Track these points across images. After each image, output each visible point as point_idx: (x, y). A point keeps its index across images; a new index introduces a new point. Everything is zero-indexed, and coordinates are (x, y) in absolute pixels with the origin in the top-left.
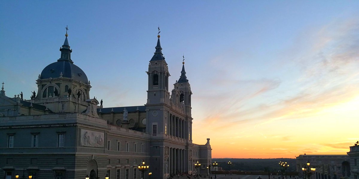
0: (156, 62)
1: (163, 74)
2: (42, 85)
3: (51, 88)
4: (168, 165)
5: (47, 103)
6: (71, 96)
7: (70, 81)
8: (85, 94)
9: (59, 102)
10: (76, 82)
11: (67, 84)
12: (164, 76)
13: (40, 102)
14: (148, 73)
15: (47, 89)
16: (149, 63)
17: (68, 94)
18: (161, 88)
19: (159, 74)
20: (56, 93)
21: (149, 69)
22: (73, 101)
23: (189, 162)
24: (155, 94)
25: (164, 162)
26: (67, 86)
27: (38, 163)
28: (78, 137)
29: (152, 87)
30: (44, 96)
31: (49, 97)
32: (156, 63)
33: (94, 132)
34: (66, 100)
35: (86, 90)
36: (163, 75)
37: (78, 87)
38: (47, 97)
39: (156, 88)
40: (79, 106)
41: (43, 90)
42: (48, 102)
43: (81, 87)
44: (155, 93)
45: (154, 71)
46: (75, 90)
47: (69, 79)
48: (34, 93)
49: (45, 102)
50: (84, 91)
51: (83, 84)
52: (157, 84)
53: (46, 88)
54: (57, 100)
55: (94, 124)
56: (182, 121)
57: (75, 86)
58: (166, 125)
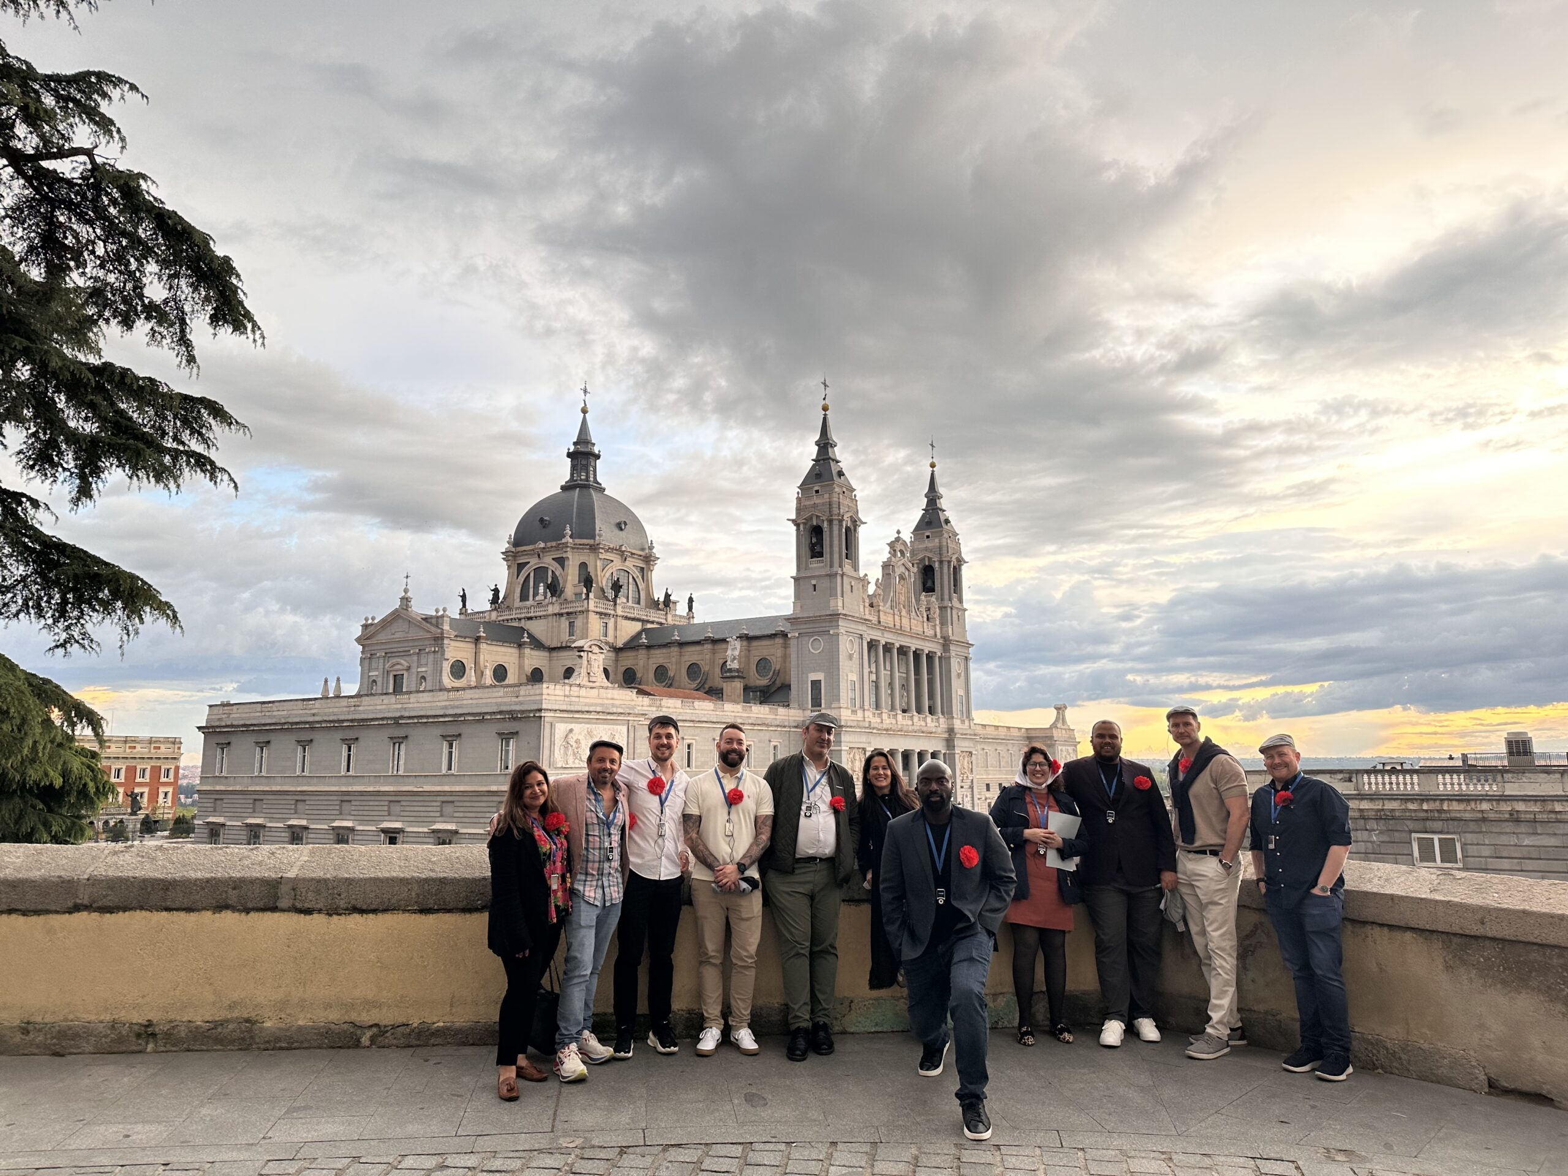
0: (816, 488)
1: (836, 522)
2: (519, 564)
3: (541, 572)
6: (591, 595)
7: (594, 548)
9: (561, 615)
10: (609, 550)
11: (584, 559)
12: (840, 530)
14: (795, 522)
15: (532, 575)
16: (798, 493)
17: (585, 590)
18: (831, 566)
19: (825, 525)
20: (554, 589)
21: (799, 510)
22: (598, 610)
24: (815, 586)
27: (456, 815)
28: (547, 744)
29: (807, 565)
30: (524, 597)
31: (537, 599)
32: (817, 492)
33: (594, 726)
34: (579, 609)
35: (642, 569)
36: (836, 528)
37: (617, 564)
38: (531, 598)
39: (816, 566)
41: (522, 578)
42: (532, 615)
43: (627, 563)
44: (814, 582)
45: (811, 518)
46: (608, 574)
47: (591, 542)
48: (496, 591)
49: (523, 616)
50: (637, 574)
51: (632, 554)
53: (529, 574)
54: (556, 609)
55: (596, 705)
56: (930, 658)
57: (606, 562)
58: (853, 677)
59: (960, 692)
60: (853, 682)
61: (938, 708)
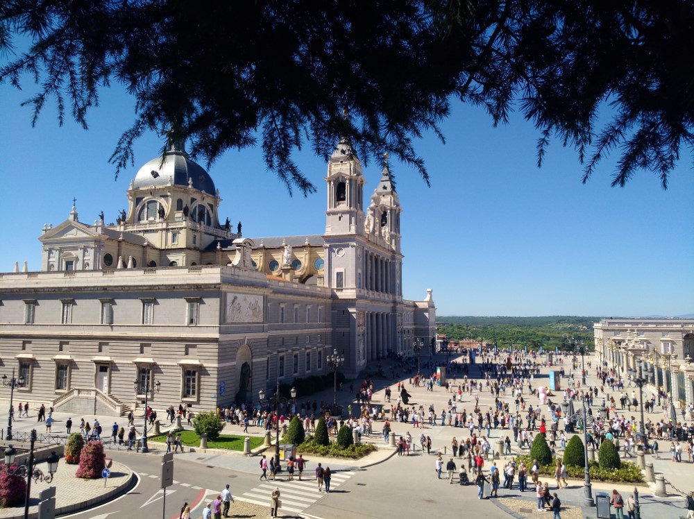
0: (342, 160)
1: (354, 181)
3: (152, 203)
4: (364, 344)
5: (147, 231)
6: (187, 219)
7: (187, 191)
8: (210, 212)
9: (168, 229)
10: (196, 192)
13: (134, 229)
15: (146, 205)
17: (183, 215)
18: (350, 206)
19: (348, 181)
20: (162, 213)
23: (398, 335)
24: (340, 217)
25: (357, 340)
26: (179, 201)
27: (153, 353)
28: (223, 306)
29: (335, 205)
31: (149, 219)
32: (342, 162)
33: (247, 295)
34: (180, 226)
35: (211, 206)
36: (353, 184)
37: (199, 201)
38: (145, 219)
40: (201, 236)
42: (148, 229)
43: (204, 201)
44: (339, 215)
47: (184, 187)
48: (124, 214)
49: (142, 229)
50: (209, 208)
51: (208, 196)
52: (344, 199)
53: (144, 204)
54: (164, 226)
55: (247, 281)
56: (386, 262)
57: (193, 200)
58: (360, 271)
59: (398, 282)
60: (360, 274)
61: (389, 290)
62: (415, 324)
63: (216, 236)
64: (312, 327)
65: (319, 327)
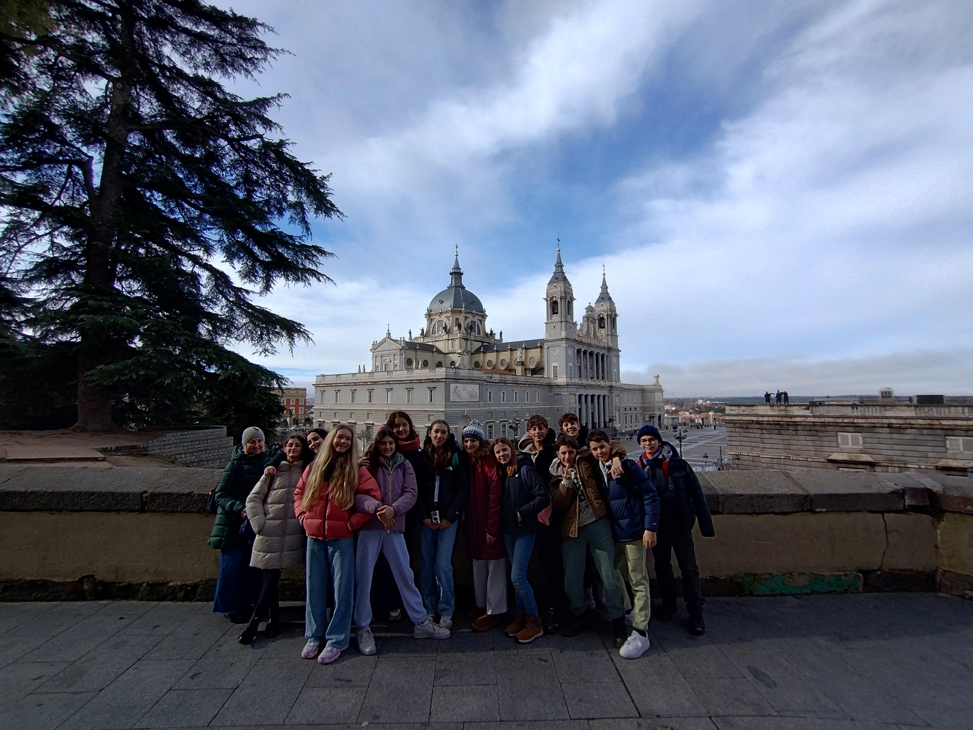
0: (555, 285)
1: (563, 299)
2: (431, 319)
3: (440, 322)
5: (437, 341)
6: (461, 331)
7: (461, 312)
8: (480, 325)
9: (449, 340)
10: (467, 313)
11: (457, 316)
12: (565, 303)
13: (428, 341)
14: (546, 300)
15: (437, 323)
16: (547, 287)
17: (458, 329)
18: (561, 318)
19: (559, 300)
20: (446, 328)
21: (547, 294)
22: (464, 338)
23: (615, 412)
26: (457, 319)
28: (447, 392)
29: (551, 318)
30: (434, 332)
31: (439, 333)
33: (466, 385)
34: (456, 337)
35: (481, 321)
36: (563, 302)
37: (471, 318)
38: (436, 333)
39: (556, 318)
40: (471, 343)
41: (432, 325)
43: (475, 318)
44: (554, 325)
45: (553, 297)
46: (467, 323)
47: (460, 309)
48: (423, 330)
49: (433, 340)
50: (479, 323)
51: (477, 314)
52: (557, 313)
53: (435, 323)
54: (446, 337)
55: (466, 376)
56: (603, 356)
57: (466, 318)
58: (571, 364)
59: (615, 370)
60: (571, 367)
61: (606, 377)
62: (643, 403)
63: (483, 342)
64: (530, 405)
65: (538, 405)
